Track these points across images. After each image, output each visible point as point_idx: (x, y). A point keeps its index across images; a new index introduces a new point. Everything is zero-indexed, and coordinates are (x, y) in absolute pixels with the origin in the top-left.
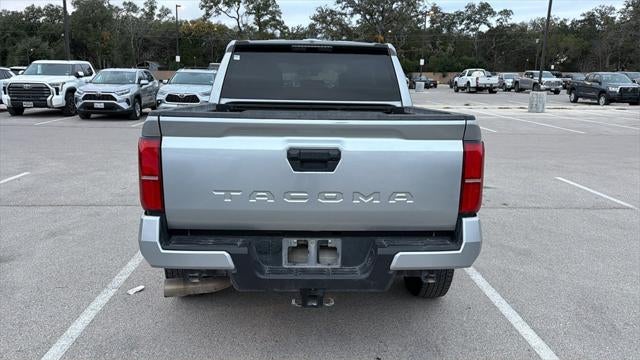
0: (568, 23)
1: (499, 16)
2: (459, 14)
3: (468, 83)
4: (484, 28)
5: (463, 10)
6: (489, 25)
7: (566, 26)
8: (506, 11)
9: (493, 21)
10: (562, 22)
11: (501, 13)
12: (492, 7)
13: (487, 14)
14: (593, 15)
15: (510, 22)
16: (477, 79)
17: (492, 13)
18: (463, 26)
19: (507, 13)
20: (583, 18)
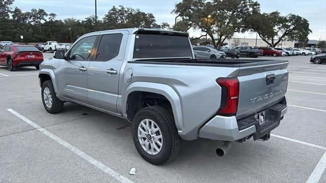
0: (80, 22)
1: (50, 16)
2: (28, 14)
3: (51, 48)
4: (43, 22)
5: (30, 12)
6: (45, 20)
7: (80, 23)
8: (53, 14)
9: (47, 19)
10: (78, 21)
11: (50, 15)
12: (45, 11)
13: (43, 15)
14: (90, 19)
15: (55, 19)
16: (55, 46)
17: (45, 14)
18: (31, 20)
19: (53, 15)
20: (86, 20)
